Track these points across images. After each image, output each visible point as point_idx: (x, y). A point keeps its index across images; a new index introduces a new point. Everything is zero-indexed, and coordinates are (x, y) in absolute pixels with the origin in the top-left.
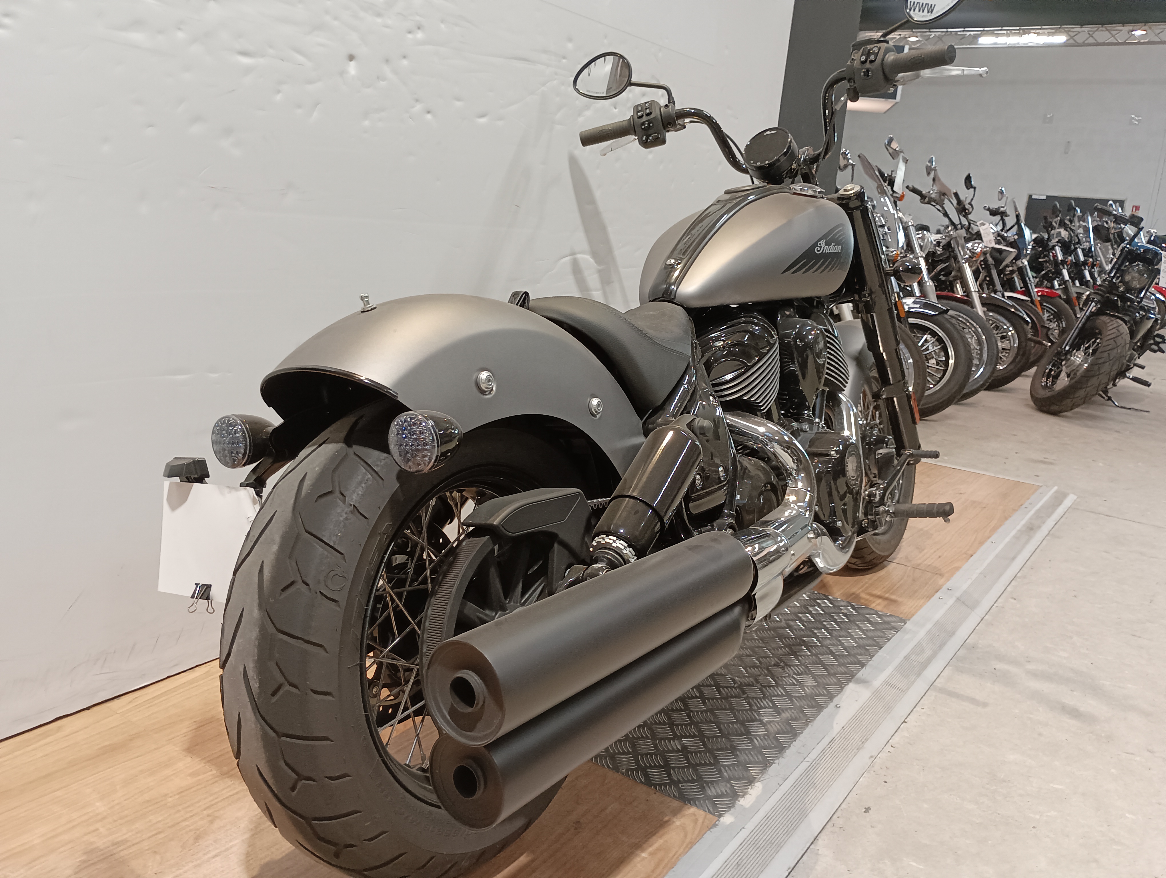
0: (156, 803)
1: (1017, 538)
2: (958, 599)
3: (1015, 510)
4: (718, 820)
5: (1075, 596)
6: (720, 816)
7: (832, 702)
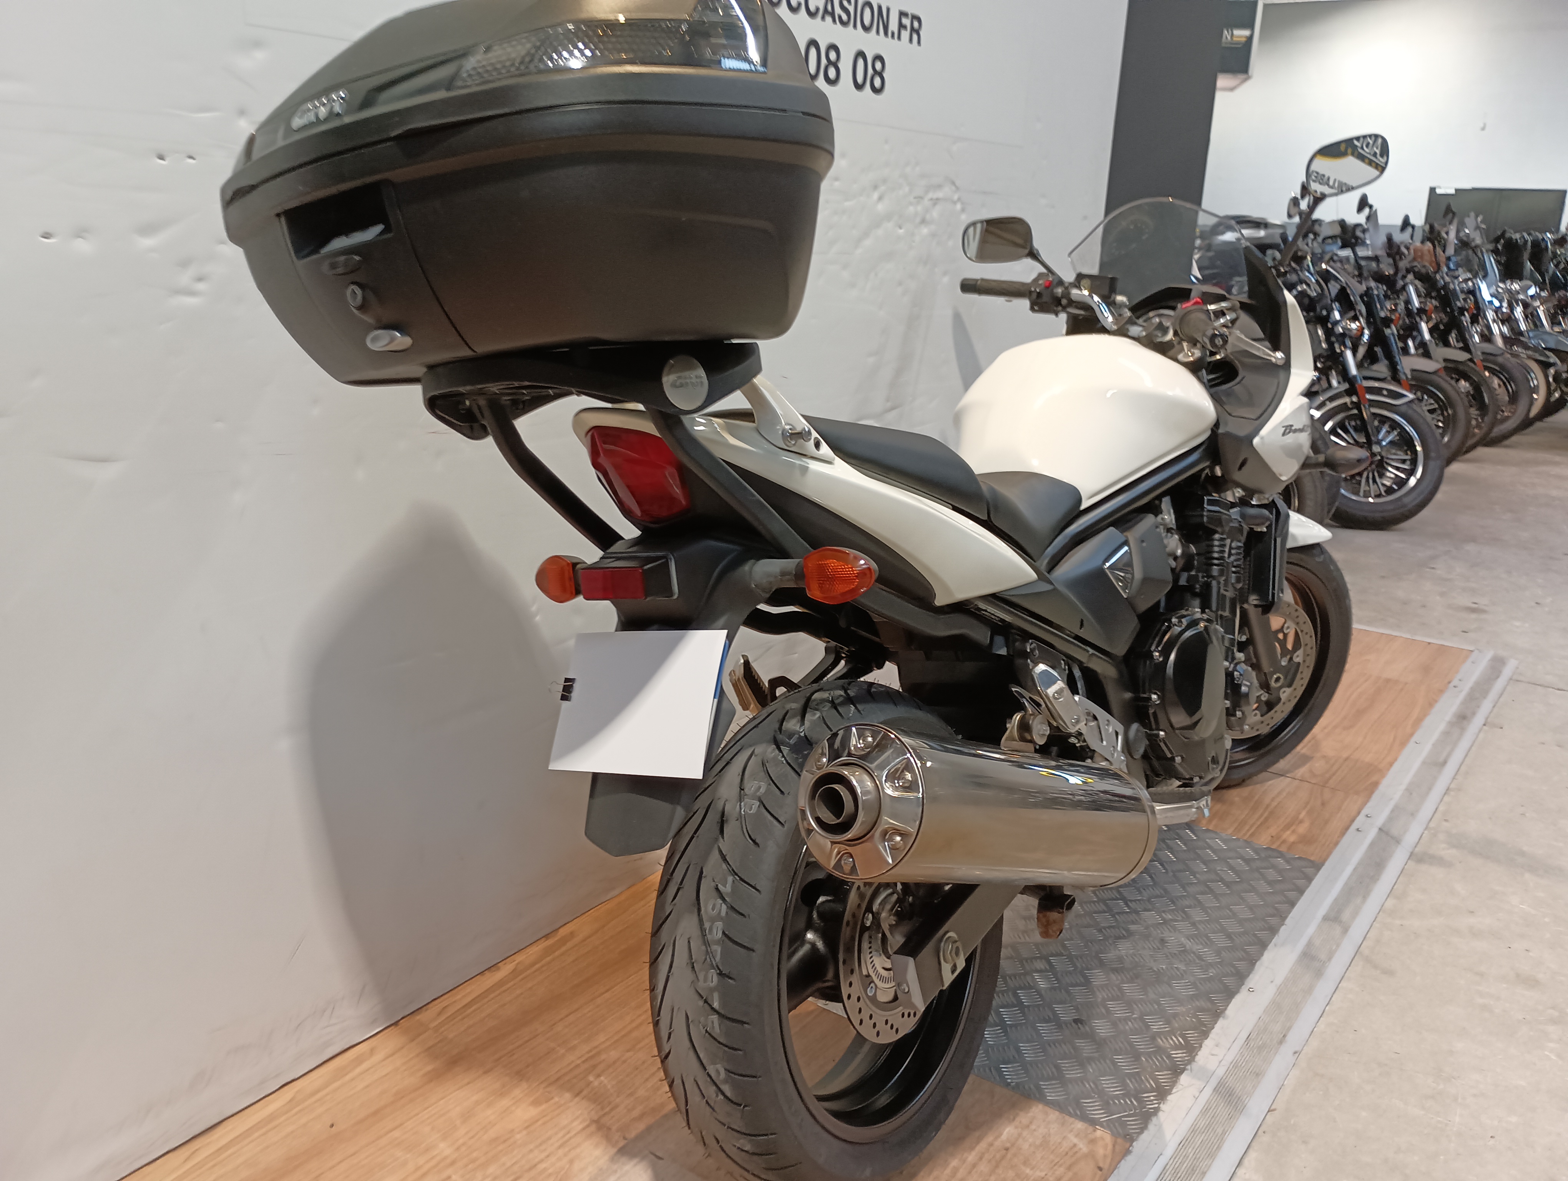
0: (505, 1141)
1: (1446, 734)
2: (1380, 829)
3: (1441, 691)
4: (1130, 1146)
5: (1523, 814)
6: (1132, 1140)
7: (1243, 984)
